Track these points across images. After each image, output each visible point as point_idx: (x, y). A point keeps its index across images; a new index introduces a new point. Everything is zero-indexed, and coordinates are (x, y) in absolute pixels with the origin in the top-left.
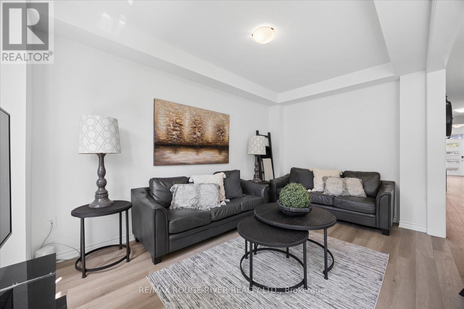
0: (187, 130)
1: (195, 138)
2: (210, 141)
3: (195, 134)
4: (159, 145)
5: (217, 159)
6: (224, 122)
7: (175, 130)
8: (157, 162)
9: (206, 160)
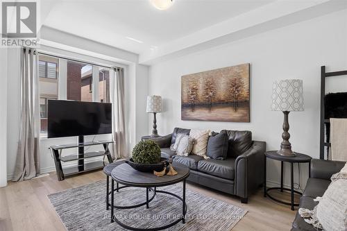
0: (201, 92)
1: (207, 98)
2: (222, 98)
3: (207, 94)
4: (184, 106)
5: (231, 117)
6: (241, 74)
7: (192, 94)
8: (183, 118)
9: (218, 117)
